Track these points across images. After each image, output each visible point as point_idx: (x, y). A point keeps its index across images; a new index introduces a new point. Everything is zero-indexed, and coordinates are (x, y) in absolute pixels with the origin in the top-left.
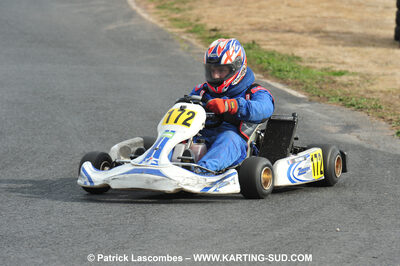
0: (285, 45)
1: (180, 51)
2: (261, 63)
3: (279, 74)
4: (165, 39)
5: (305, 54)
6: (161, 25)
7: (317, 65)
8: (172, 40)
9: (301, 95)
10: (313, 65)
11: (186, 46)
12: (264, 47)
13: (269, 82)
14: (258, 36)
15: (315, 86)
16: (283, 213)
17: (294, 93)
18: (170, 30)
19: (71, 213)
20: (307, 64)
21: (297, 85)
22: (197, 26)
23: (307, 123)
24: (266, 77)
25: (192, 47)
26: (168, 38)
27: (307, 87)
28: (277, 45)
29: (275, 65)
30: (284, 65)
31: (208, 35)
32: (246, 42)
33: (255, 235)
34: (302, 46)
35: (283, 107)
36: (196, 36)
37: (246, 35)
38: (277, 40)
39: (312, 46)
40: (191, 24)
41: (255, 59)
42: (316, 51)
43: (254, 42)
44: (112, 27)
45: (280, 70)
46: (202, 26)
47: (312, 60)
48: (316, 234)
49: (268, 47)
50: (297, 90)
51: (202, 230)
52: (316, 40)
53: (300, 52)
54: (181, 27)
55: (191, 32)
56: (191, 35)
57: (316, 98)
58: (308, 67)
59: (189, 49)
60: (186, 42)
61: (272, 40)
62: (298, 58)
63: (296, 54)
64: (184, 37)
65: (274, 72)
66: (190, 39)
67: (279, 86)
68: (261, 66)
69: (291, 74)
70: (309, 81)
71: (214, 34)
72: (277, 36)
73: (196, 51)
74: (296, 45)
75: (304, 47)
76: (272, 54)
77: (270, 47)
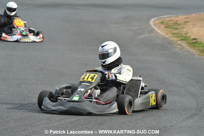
1: (177, 49)
4: (169, 43)
6: (167, 36)
8: (173, 44)
11: (181, 47)
18: (172, 39)
22: (186, 37)
25: (183, 48)
26: (170, 43)
31: (191, 42)
40: (182, 36)
44: (142, 37)
46: (189, 37)
54: (178, 38)
55: (182, 40)
56: (182, 41)
59: (182, 48)
60: (180, 45)
64: (179, 42)
73: (185, 50)
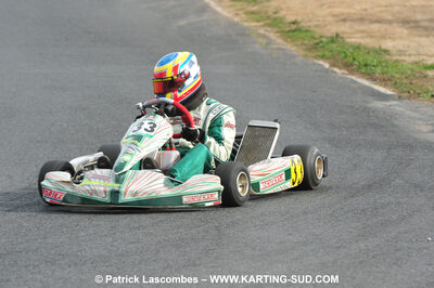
0: (372, 37)
2: (346, 57)
3: (366, 70)
5: (394, 47)
7: (406, 58)
9: (389, 92)
10: (402, 58)
12: (348, 40)
13: (354, 78)
14: (343, 28)
15: (405, 81)
16: (369, 222)
17: (382, 89)
19: (138, 228)
20: (395, 58)
21: (384, 81)
23: (395, 122)
24: (351, 72)
27: (396, 83)
28: (362, 37)
29: (361, 59)
30: (371, 59)
32: (329, 35)
33: (339, 247)
34: (390, 38)
35: (369, 105)
36: (275, 30)
37: (329, 27)
38: (363, 32)
39: (401, 38)
41: (339, 53)
42: (406, 42)
43: (337, 35)
45: (366, 65)
47: (401, 52)
48: (406, 245)
49: (353, 40)
50: (385, 86)
51: (281, 243)
52: (405, 31)
53: (388, 44)
57: (407, 94)
58: (396, 61)
61: (357, 32)
62: (386, 51)
63: (384, 47)
65: (359, 67)
66: (267, 34)
67: (366, 83)
68: (345, 61)
69: (379, 70)
70: (397, 76)
71: (294, 27)
72: (363, 28)
74: (383, 37)
75: (393, 39)
76: (358, 47)
77: (355, 40)
